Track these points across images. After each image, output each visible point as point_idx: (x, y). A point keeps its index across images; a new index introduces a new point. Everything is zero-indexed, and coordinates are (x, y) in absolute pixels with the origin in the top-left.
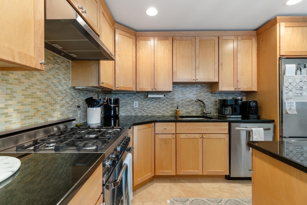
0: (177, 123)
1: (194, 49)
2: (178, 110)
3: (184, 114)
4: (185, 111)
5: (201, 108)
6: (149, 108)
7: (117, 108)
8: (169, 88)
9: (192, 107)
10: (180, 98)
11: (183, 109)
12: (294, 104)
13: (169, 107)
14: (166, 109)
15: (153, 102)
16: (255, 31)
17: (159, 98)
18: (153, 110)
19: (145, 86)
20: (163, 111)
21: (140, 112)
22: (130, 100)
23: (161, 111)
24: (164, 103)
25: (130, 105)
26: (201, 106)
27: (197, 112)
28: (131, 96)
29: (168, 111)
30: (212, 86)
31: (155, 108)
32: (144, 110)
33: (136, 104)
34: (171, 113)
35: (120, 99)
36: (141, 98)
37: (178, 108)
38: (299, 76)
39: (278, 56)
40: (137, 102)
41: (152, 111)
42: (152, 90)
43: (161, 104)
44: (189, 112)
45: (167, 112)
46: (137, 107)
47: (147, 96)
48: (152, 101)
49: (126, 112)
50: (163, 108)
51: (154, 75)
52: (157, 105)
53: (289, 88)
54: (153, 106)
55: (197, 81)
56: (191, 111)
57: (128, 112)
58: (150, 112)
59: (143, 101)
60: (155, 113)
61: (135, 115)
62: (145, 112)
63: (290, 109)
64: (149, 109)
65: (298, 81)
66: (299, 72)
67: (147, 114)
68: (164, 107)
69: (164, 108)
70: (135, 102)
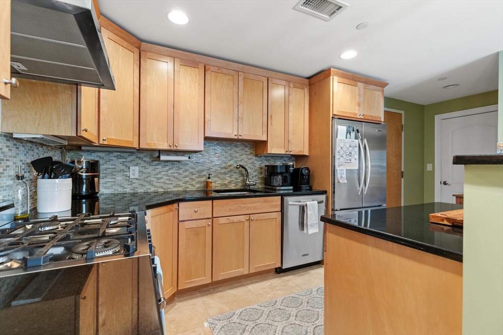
0: (214, 201)
1: (236, 89)
2: (210, 180)
3: (217, 187)
4: (219, 182)
5: (242, 178)
6: (160, 178)
7: (96, 179)
8: (199, 145)
9: (229, 176)
10: (212, 162)
11: (216, 179)
12: (345, 172)
13: (194, 177)
14: (190, 181)
15: (167, 168)
16: (308, 80)
17: (178, 161)
18: (167, 182)
19: (156, 140)
20: (185, 183)
21: (142, 185)
22: (123, 163)
23: (181, 184)
24: (186, 171)
25: (122, 173)
26: (242, 175)
27: (236, 184)
28: (123, 158)
29: (194, 183)
30: (258, 146)
31: (170, 178)
32: (150, 183)
33: (134, 172)
34: (198, 186)
35: (101, 162)
36: (145, 161)
37: (209, 178)
38: (348, 140)
39: (331, 116)
40: (137, 168)
41: (165, 183)
42: (169, 148)
43: (181, 171)
44: (225, 184)
45: (192, 185)
46: (137, 176)
47: (159, 157)
48: (165, 166)
49: (114, 187)
50: (185, 179)
51: (173, 123)
52: (174, 173)
53: (341, 153)
54: (167, 175)
55: (240, 138)
56: (229, 182)
57: (117, 187)
58: (162, 185)
59: (148, 166)
60: (171, 186)
61: (132, 191)
62: (152, 185)
63: (341, 177)
64: (159, 181)
65: (348, 145)
66: (348, 135)
67: (156, 189)
68: (186, 177)
69: (187, 179)
70: (132, 168)
